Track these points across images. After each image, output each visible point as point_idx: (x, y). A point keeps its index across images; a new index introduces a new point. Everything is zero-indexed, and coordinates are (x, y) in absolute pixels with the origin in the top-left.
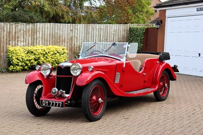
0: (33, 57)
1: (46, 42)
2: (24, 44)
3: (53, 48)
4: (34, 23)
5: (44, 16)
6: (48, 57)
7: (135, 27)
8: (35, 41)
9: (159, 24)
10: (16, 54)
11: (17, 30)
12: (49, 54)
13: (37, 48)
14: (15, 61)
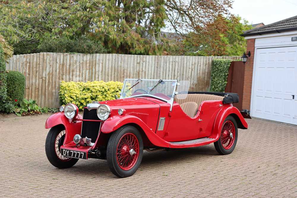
0: (89, 95)
1: (107, 77)
2: (81, 79)
3: (113, 84)
4: (93, 53)
5: (110, 45)
6: (107, 95)
7: (219, 60)
8: (94, 75)
9: (247, 57)
10: (69, 90)
11: (72, 62)
12: (108, 92)
13: (94, 85)
14: (68, 99)
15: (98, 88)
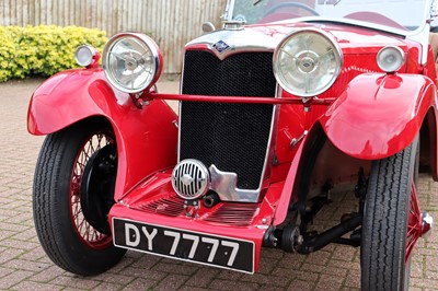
0: (33, 50)
1: (61, 20)
2: (13, 20)
3: (76, 32)
6: (67, 51)
8: (37, 16)
12: (69, 45)
13: (41, 32)
15: (50, 38)
